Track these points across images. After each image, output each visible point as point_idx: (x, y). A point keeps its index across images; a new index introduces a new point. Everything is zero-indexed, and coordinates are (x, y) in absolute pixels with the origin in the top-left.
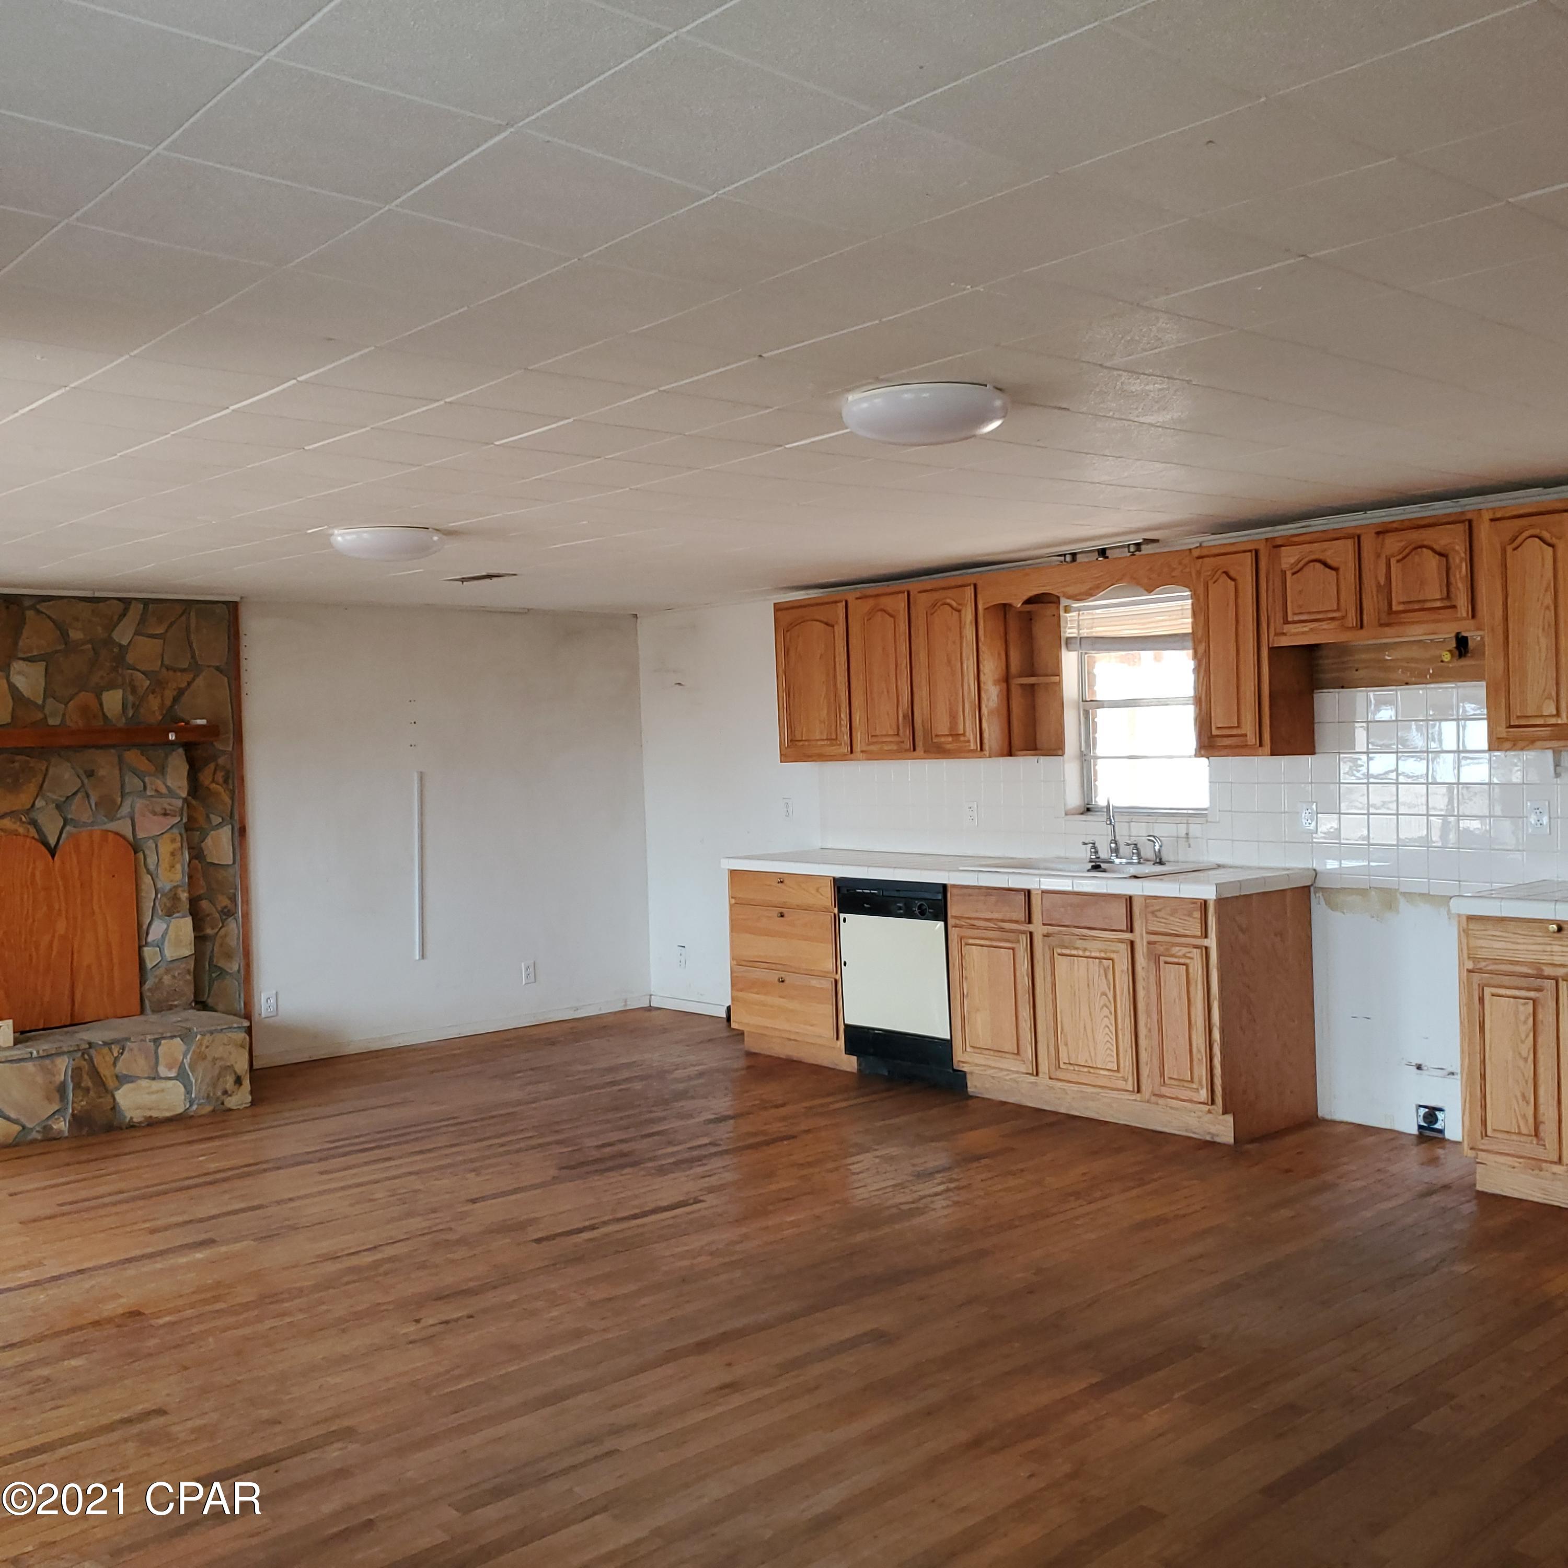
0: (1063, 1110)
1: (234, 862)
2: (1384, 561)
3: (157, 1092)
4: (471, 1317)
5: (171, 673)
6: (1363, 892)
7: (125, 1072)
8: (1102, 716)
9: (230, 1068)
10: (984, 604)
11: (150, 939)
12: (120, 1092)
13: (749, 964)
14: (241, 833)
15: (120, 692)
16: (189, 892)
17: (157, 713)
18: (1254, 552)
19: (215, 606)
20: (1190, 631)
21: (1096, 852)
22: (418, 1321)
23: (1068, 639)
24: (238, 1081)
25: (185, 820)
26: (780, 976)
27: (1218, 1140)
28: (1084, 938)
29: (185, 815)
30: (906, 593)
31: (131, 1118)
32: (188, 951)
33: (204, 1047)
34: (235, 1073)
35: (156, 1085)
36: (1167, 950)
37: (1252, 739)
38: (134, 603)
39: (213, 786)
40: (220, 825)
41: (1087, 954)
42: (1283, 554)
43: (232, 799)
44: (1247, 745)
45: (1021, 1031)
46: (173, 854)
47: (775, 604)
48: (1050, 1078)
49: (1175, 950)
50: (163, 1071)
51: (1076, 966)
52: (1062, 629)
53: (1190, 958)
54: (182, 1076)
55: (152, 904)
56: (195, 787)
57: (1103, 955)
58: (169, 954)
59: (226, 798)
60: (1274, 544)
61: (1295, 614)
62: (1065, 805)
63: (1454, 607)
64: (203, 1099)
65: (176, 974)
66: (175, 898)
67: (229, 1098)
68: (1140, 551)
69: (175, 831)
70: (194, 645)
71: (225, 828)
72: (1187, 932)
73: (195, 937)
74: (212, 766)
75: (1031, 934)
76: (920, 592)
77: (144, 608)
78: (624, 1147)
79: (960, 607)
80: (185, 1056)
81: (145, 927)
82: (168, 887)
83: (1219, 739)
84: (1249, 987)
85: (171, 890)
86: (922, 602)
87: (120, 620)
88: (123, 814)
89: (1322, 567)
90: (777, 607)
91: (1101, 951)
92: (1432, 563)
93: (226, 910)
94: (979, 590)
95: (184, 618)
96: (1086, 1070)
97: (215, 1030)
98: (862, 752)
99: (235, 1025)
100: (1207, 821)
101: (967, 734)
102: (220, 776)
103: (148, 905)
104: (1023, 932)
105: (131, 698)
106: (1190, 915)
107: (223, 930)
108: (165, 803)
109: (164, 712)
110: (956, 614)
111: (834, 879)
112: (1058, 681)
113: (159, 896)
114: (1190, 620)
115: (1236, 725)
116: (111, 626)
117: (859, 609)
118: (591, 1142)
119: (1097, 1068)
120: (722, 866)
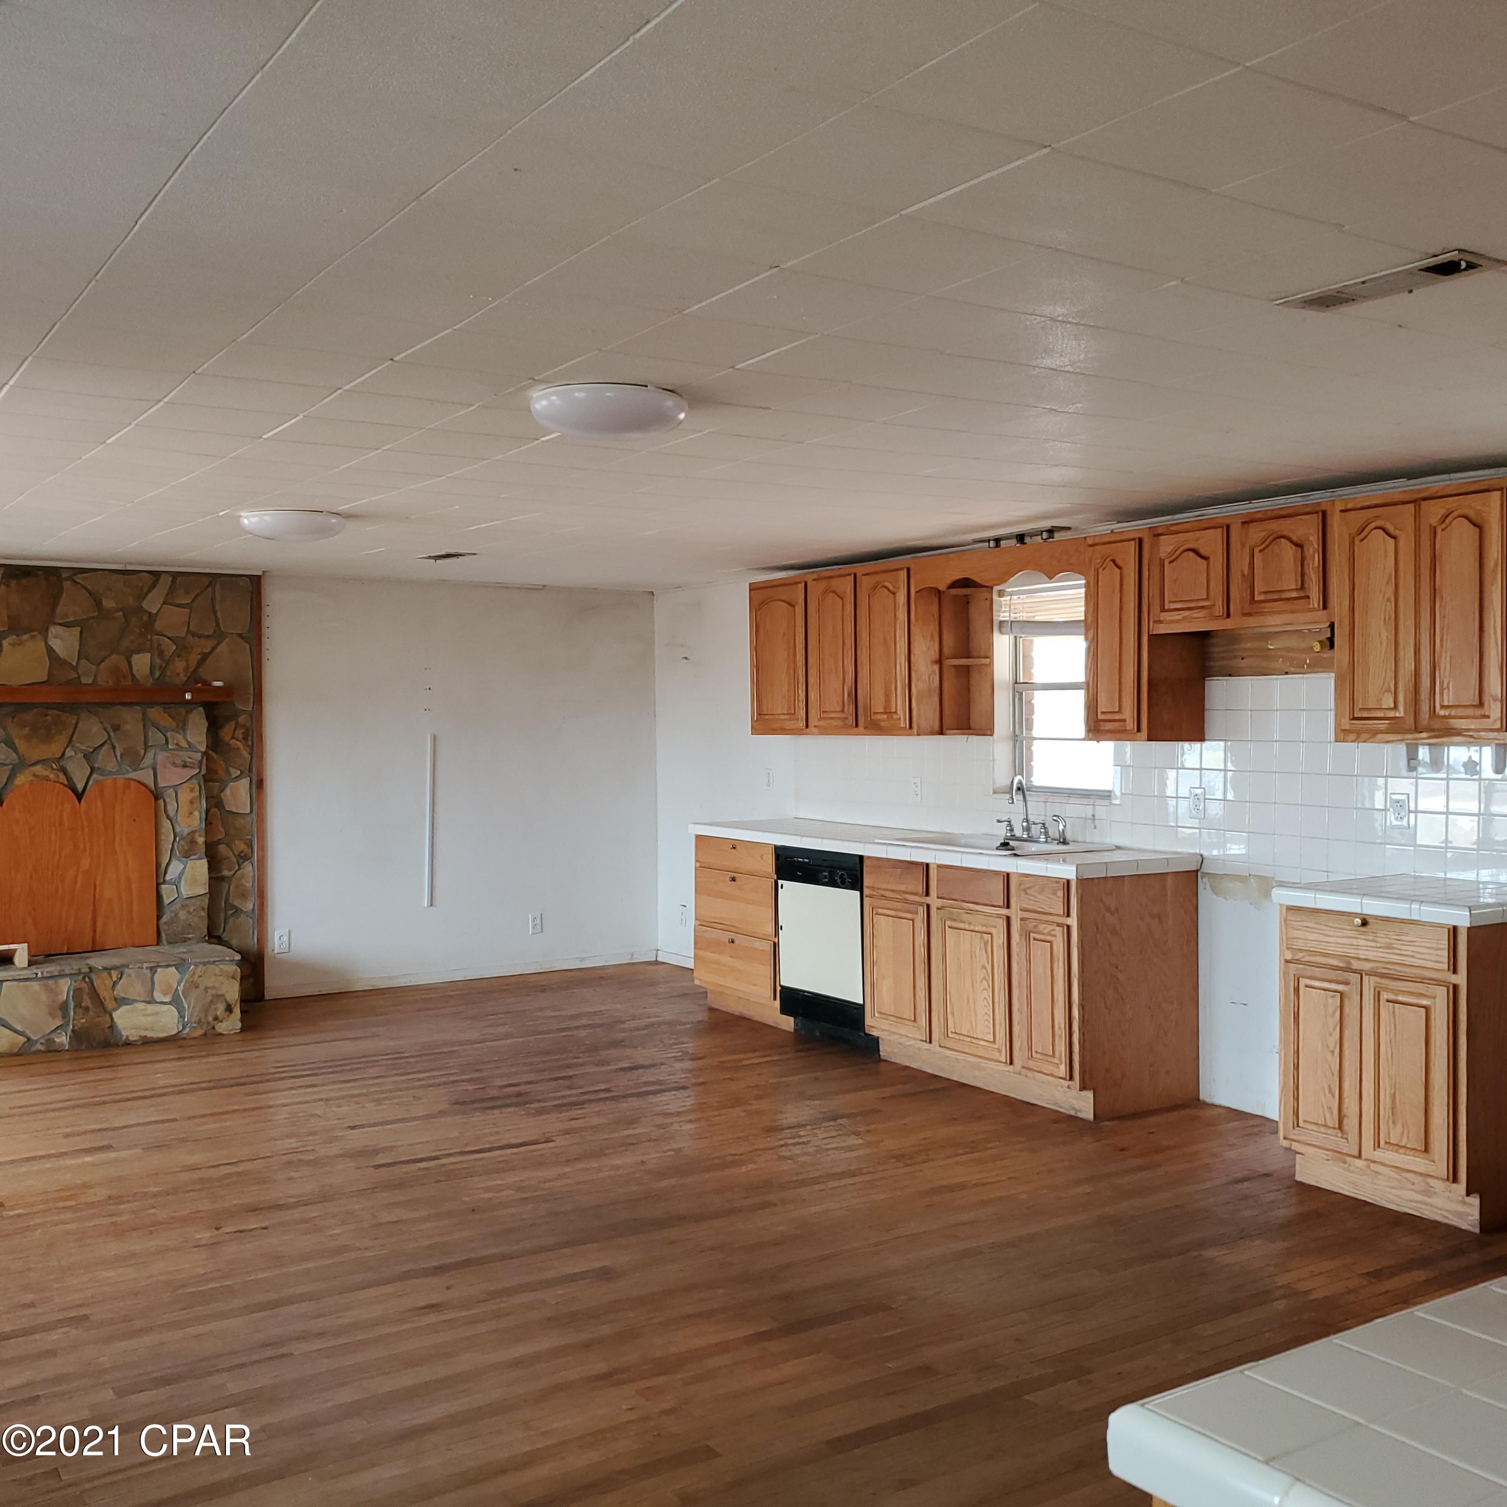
0: (955, 1078)
1: (251, 811)
2: (1248, 551)
3: (152, 1015)
4: (265, 1228)
5: (196, 639)
6: (1242, 879)
7: (122, 995)
8: (1040, 698)
9: (220, 997)
10: (915, 587)
11: (168, 877)
12: (118, 1012)
13: (708, 924)
14: (259, 784)
15: (149, 655)
16: (206, 837)
17: (182, 675)
18: (1137, 541)
19: (239, 579)
20: (1083, 618)
21: (1012, 830)
22: (217, 1229)
23: (1001, 622)
24: (229, 1009)
25: (204, 772)
26: (731, 937)
27: (1080, 1115)
28: (970, 912)
29: (204, 766)
30: (853, 576)
31: (127, 1037)
32: (203, 889)
33: (197, 976)
34: (226, 1002)
35: (151, 1008)
36: (1036, 927)
37: (1131, 724)
38: (163, 576)
39: (233, 742)
40: (237, 778)
41: (972, 928)
42: (1161, 543)
43: (251, 754)
44: (1125, 730)
45: (917, 997)
46: (191, 802)
47: (750, 584)
48: (940, 1046)
49: (1042, 927)
50: (158, 996)
51: (962, 938)
52: (994, 613)
53: (1055, 936)
54: (175, 1002)
55: (171, 846)
56: (215, 743)
57: (984, 929)
58: (185, 892)
59: (245, 753)
60: (1155, 533)
61: (1170, 602)
62: (994, 783)
63: (1308, 597)
64: (195, 1023)
65: (191, 910)
66: (193, 842)
67: (220, 1024)
68: (1053, 538)
69: (194, 781)
70: (219, 614)
71: (243, 780)
72: (1052, 911)
73: (210, 878)
74: (233, 724)
75: (928, 906)
76: (864, 575)
77: (172, 581)
78: (523, 1088)
79: (895, 590)
80: (179, 984)
81: (164, 866)
82: (186, 831)
83: (1102, 723)
84: (1117, 967)
85: (189, 834)
86: (865, 583)
87: (149, 592)
88: (145, 765)
89: (1195, 555)
90: (752, 587)
91: (983, 925)
92: (1289, 553)
93: (243, 855)
94: (912, 573)
95: (210, 589)
96: (969, 1039)
97: (209, 961)
98: (815, 726)
99: (227, 958)
100: (1111, 804)
101: (899, 712)
102: (240, 733)
103: (166, 847)
104: (921, 904)
105: (158, 661)
106: (1055, 893)
107: (239, 872)
108: (185, 756)
109: (189, 674)
110: (891, 596)
111: (775, 846)
112: (988, 663)
113: (177, 839)
114: (1083, 609)
115: (1117, 710)
116: (142, 596)
117: (815, 590)
118: (499, 1082)
119: (977, 1038)
120: (689, 832)
